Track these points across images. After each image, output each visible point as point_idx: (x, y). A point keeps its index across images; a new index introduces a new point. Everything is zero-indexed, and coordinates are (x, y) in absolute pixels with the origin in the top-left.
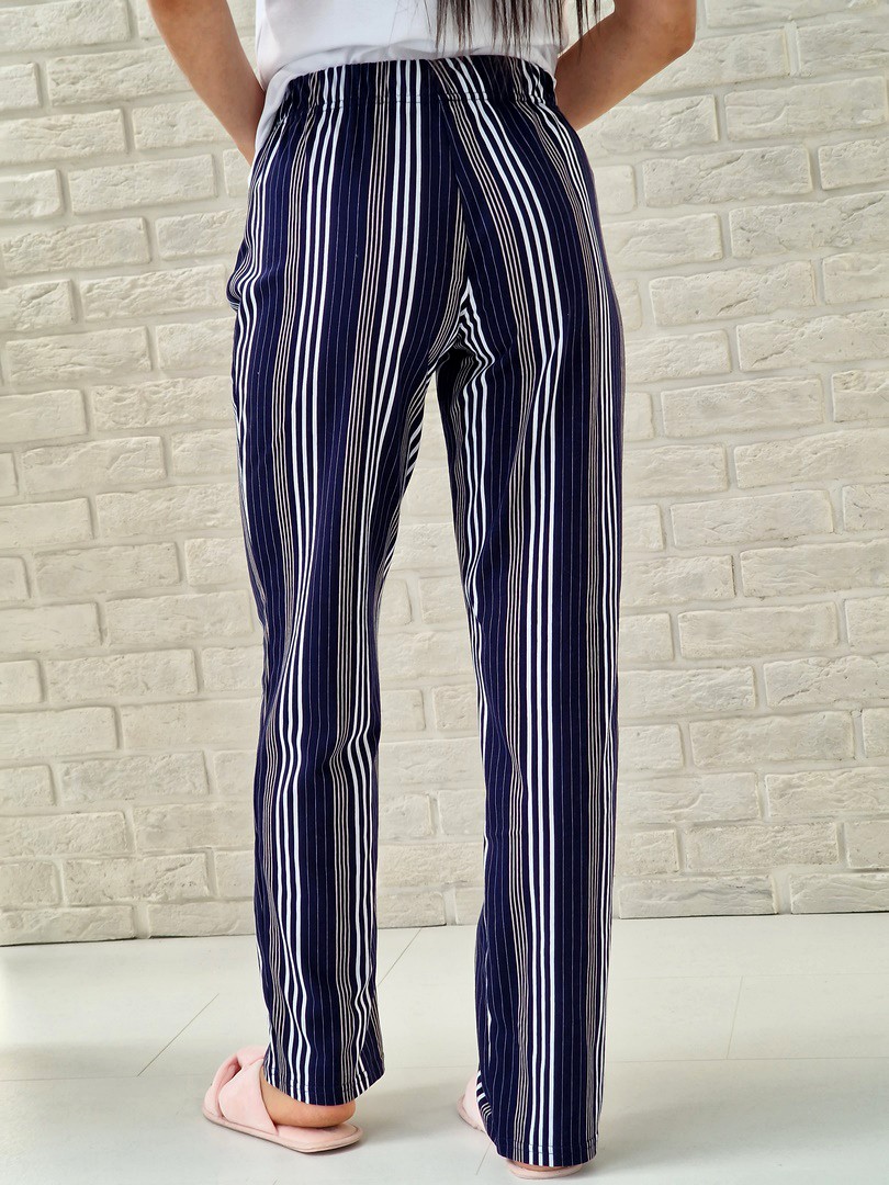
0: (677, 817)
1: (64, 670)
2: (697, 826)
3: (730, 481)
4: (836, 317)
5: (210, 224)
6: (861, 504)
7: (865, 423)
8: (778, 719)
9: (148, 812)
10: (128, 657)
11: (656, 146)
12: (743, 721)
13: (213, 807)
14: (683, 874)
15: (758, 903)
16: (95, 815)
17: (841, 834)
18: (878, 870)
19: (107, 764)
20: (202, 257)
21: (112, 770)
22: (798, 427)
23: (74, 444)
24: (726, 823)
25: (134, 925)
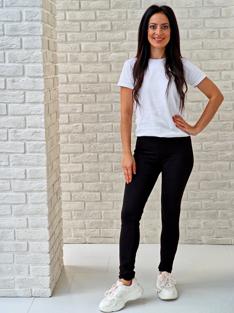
0: (185, 227)
1: (76, 195)
2: (189, 228)
3: (200, 169)
4: (220, 143)
5: (110, 116)
6: (222, 175)
7: (224, 161)
8: (205, 211)
9: (89, 221)
10: (88, 193)
11: (192, 110)
12: (199, 211)
13: (102, 221)
14: (186, 237)
15: (199, 242)
16: (79, 221)
17: (214, 231)
18: (220, 237)
19: (82, 212)
20: (108, 122)
21: (83, 213)
22: (212, 161)
23: (81, 154)
24: (194, 228)
25: (85, 241)
